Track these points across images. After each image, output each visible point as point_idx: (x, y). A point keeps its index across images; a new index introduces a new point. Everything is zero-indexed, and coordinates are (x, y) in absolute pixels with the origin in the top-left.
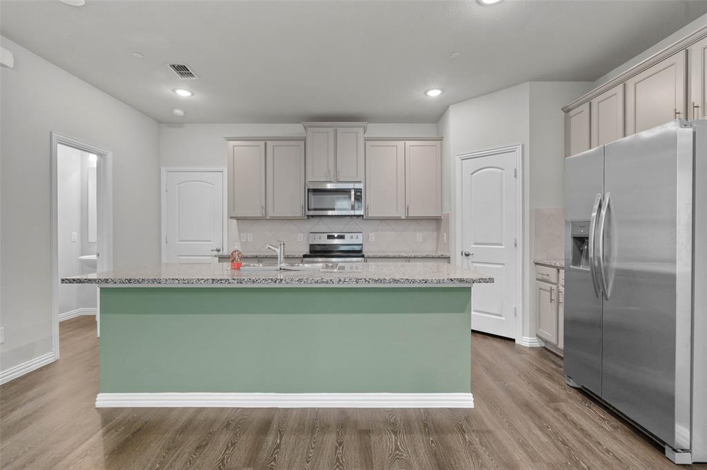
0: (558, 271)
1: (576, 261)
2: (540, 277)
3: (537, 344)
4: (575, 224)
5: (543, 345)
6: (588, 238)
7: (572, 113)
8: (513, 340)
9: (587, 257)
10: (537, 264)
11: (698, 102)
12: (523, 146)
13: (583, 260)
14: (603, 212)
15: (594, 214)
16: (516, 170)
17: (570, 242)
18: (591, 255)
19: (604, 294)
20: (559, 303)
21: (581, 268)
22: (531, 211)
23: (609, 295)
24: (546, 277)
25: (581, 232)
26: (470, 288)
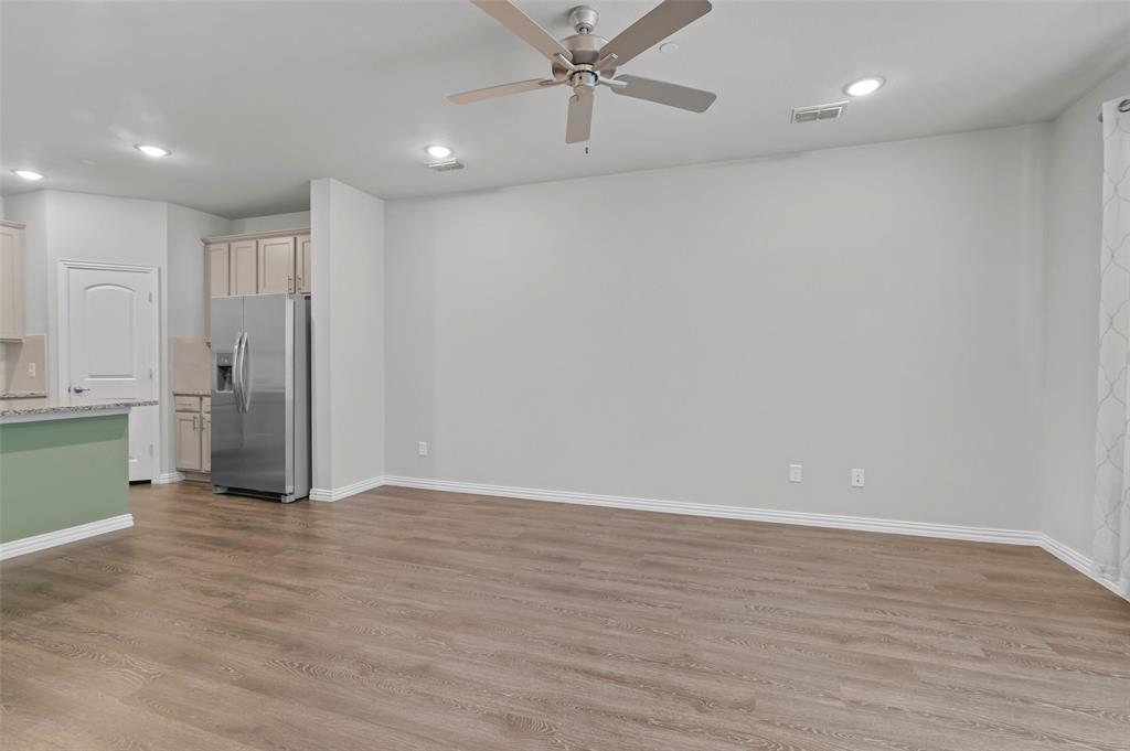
0: (201, 399)
1: (221, 387)
2: (181, 408)
3: (178, 478)
4: (220, 355)
5: (184, 478)
6: (231, 367)
7: (212, 247)
8: (149, 482)
9: (230, 382)
10: (176, 395)
11: (300, 276)
12: (160, 270)
13: (227, 385)
14: (243, 346)
15: (236, 347)
16: (150, 295)
17: (216, 370)
18: (234, 380)
19: (244, 408)
20: (202, 429)
21: (225, 392)
22: (169, 341)
23: (247, 408)
24: (187, 407)
25: (226, 362)
26: (126, 416)
